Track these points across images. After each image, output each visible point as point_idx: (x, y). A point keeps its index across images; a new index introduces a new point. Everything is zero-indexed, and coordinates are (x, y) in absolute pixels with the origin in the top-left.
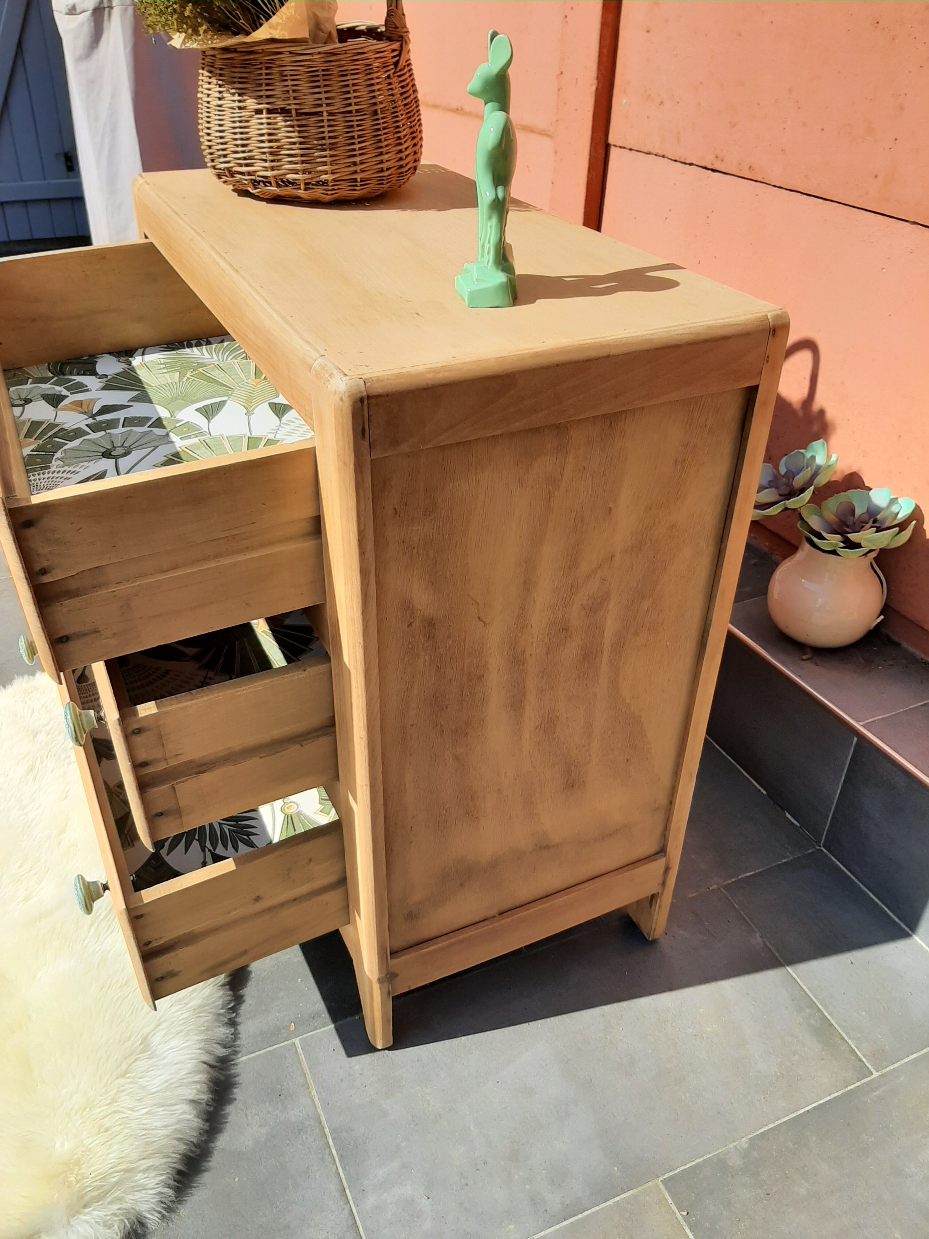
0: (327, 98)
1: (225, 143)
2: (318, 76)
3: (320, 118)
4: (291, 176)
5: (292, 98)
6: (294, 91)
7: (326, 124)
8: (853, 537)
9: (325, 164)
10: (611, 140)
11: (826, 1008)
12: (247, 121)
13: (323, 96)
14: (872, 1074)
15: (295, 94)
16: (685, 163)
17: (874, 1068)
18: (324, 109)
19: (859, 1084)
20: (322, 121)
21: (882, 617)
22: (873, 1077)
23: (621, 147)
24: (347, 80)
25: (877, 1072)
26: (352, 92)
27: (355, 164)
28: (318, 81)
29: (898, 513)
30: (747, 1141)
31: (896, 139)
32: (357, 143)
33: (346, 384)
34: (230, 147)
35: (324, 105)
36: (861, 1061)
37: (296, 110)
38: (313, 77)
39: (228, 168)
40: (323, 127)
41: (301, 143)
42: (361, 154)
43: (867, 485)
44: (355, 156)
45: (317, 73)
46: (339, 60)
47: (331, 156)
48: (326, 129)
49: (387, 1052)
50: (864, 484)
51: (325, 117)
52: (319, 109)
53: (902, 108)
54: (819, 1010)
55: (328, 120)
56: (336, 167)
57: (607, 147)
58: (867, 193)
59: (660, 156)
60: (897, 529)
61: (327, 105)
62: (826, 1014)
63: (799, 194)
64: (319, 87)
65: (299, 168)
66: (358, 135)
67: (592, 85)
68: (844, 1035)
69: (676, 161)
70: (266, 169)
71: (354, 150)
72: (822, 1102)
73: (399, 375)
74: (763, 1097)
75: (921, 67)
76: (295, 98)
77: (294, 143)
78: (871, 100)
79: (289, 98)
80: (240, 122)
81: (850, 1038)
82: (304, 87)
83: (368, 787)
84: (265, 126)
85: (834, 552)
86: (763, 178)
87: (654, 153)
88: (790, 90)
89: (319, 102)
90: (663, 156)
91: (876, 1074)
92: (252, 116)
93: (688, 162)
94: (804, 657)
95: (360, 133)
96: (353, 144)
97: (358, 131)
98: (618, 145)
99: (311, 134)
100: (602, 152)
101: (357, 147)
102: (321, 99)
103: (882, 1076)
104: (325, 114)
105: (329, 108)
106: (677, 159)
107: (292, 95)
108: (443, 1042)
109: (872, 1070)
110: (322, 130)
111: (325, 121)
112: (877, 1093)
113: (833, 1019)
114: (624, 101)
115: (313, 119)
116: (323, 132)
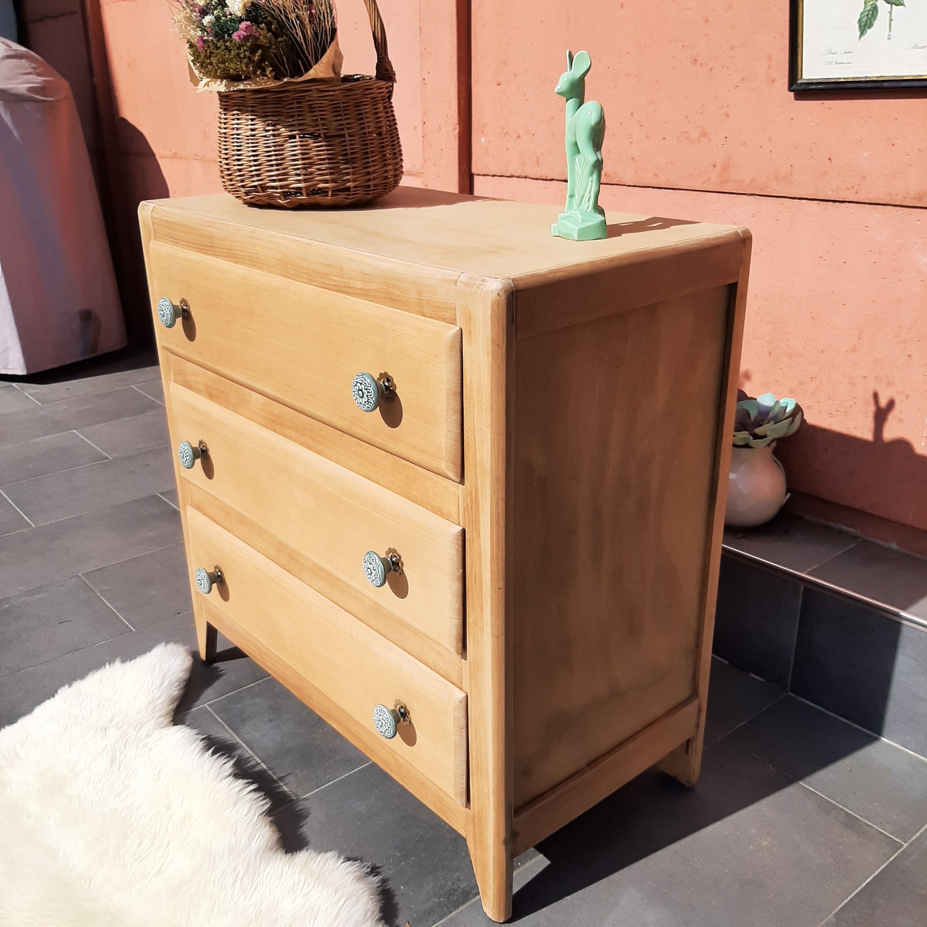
0: (347, 124)
1: (260, 165)
2: (339, 107)
3: (344, 139)
4: (321, 185)
5: (320, 125)
6: (322, 119)
7: (348, 143)
8: (759, 431)
9: (348, 174)
10: (474, 170)
11: (847, 807)
12: (282, 145)
13: (344, 122)
14: (903, 845)
15: (323, 122)
16: (546, 180)
17: (903, 841)
18: (346, 132)
19: (896, 855)
20: (345, 141)
21: (789, 495)
22: (904, 847)
23: (484, 175)
24: (361, 110)
25: (905, 842)
26: (365, 118)
27: (369, 173)
28: (340, 111)
29: (786, 407)
30: (833, 916)
31: (726, 138)
32: (370, 157)
33: (501, 283)
34: (264, 168)
35: (346, 129)
36: (891, 838)
37: (324, 133)
38: (335, 109)
39: (260, 185)
40: (346, 146)
41: (329, 159)
42: (373, 166)
43: (749, 396)
44: (369, 167)
45: (339, 105)
46: (355, 95)
47: (353, 168)
48: (348, 147)
49: (507, 925)
50: (747, 396)
51: (347, 138)
52: (342, 132)
53: (727, 115)
54: (843, 810)
55: (350, 140)
56: (357, 176)
57: (471, 176)
58: (709, 179)
59: (522, 178)
60: (791, 418)
61: (348, 129)
62: (848, 811)
63: (651, 189)
64: (340, 115)
65: (329, 179)
66: (371, 151)
67: (455, 129)
68: (869, 823)
69: (537, 179)
70: (299, 181)
71: (368, 162)
72: (875, 874)
73: (533, 276)
74: (830, 882)
75: (737, 87)
76: (323, 125)
77: (324, 159)
78: (701, 113)
79: (318, 125)
80: (274, 146)
81: (874, 824)
82: (329, 116)
83: (504, 636)
84: (299, 147)
85: (747, 446)
86: (618, 181)
87: (517, 176)
88: (632, 114)
89: (342, 127)
90: (525, 177)
91: (905, 845)
92: (286, 141)
93: (549, 178)
94: (739, 536)
95: (372, 149)
96: (368, 158)
97: (371, 148)
98: (481, 174)
99: (337, 152)
100: (467, 180)
101: (370, 160)
102: (342, 125)
103: (911, 844)
104: (347, 135)
105: (350, 131)
106: (539, 177)
107: (320, 122)
108: (553, 905)
109: (902, 843)
110: (345, 148)
111: (348, 141)
112: (913, 857)
113: (855, 814)
114: (483, 140)
115: (338, 140)
116: (346, 150)
